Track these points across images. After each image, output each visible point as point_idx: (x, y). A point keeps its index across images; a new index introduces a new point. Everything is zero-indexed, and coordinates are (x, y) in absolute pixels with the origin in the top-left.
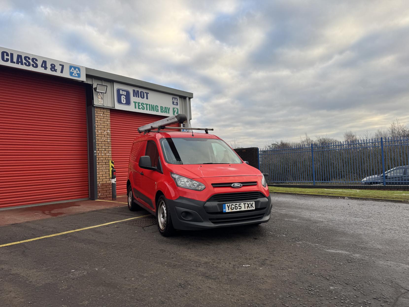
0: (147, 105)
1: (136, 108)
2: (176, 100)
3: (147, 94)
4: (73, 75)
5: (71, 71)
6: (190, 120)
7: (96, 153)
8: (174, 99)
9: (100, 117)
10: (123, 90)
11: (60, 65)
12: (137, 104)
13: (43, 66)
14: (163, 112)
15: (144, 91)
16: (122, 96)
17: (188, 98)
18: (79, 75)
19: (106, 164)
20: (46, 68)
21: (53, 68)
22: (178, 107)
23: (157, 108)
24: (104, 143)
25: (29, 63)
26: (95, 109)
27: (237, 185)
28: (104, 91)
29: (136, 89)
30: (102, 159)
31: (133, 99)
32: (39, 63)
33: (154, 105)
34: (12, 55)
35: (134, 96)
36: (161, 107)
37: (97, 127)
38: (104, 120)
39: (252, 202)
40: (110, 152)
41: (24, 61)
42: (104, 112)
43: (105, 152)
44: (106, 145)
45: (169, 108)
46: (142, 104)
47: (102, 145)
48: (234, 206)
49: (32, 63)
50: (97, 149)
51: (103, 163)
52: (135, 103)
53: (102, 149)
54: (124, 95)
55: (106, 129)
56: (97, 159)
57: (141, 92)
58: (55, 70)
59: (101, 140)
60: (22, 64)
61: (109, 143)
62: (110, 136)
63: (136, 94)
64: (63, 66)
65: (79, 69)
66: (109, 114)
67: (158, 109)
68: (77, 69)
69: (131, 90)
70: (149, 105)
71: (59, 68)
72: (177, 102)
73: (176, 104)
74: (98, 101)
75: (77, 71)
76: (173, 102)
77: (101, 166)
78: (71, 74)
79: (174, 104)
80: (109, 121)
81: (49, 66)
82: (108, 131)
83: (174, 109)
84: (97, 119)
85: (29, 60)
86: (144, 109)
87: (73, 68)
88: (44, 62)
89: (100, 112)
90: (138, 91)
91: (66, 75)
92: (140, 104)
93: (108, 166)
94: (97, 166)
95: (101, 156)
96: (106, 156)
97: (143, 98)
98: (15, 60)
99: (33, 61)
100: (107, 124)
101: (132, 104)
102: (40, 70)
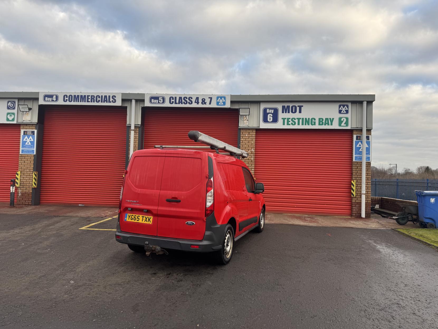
0: (299, 119)
1: (284, 124)
2: (346, 107)
3: (300, 107)
4: (220, 104)
5: (218, 101)
8: (341, 107)
9: (245, 137)
10: (270, 109)
11: (209, 98)
12: (286, 120)
13: (196, 101)
14: (322, 124)
15: (297, 105)
16: (269, 115)
17: (365, 104)
18: (224, 103)
20: (198, 103)
21: (204, 102)
22: (349, 115)
23: (313, 121)
25: (186, 101)
26: (242, 131)
28: (248, 113)
29: (286, 105)
31: (281, 115)
32: (193, 100)
33: (309, 119)
34: (176, 98)
35: (283, 112)
36: (320, 119)
37: (242, 147)
38: (249, 140)
40: (253, 170)
41: (183, 101)
42: (249, 132)
44: (249, 163)
45: (333, 119)
46: (292, 119)
49: (188, 101)
52: (284, 119)
54: (271, 113)
55: (251, 148)
57: (292, 107)
58: (205, 103)
60: (182, 103)
61: (252, 161)
62: (254, 155)
63: (285, 110)
64: (211, 98)
65: (225, 98)
66: (255, 133)
67: (315, 123)
68: (223, 99)
69: (279, 107)
70: (303, 119)
71: (208, 101)
72: (347, 109)
73: (346, 112)
74: (243, 123)
75: (223, 100)
76: (340, 112)
78: (218, 103)
79: (342, 112)
80: (254, 140)
81: (200, 101)
82: (252, 150)
83: (340, 119)
84: (242, 139)
85: (186, 100)
86: (295, 124)
87: (219, 99)
88: (197, 98)
89: (246, 133)
90: (288, 107)
91: (214, 105)
92: (290, 120)
97: (295, 112)
98: (177, 102)
99: (189, 100)
100: (252, 143)
101: (280, 121)
102: (194, 105)
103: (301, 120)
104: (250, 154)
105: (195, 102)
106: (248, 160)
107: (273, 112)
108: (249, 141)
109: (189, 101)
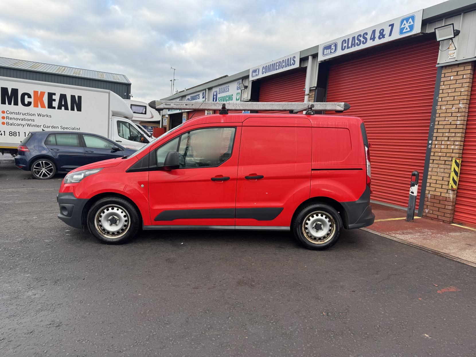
7: (431, 144)
9: (449, 83)
19: (445, 164)
24: (449, 127)
26: (443, 71)
30: (440, 154)
37: (441, 101)
38: (457, 86)
40: (457, 143)
42: (457, 71)
43: (448, 143)
44: (452, 131)
47: (444, 131)
50: (434, 138)
51: (440, 162)
53: (443, 138)
55: (457, 102)
56: (432, 154)
58: (384, 36)
59: (445, 123)
61: (458, 127)
62: (464, 114)
66: (470, 72)
74: (447, 56)
77: (436, 166)
80: (467, 85)
82: (461, 105)
84: (443, 86)
89: (451, 74)
93: (449, 167)
94: (430, 165)
95: (439, 150)
96: (448, 151)
100: (461, 92)
104: (454, 114)
106: (450, 124)
108: (455, 88)
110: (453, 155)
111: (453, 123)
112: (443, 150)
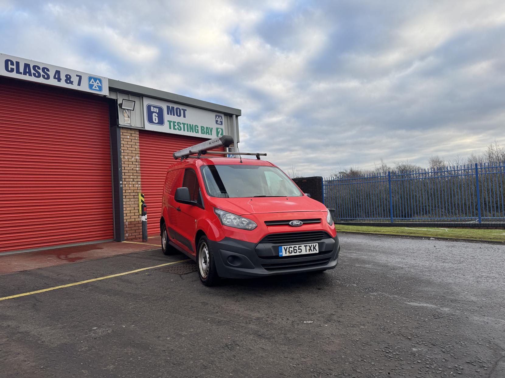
0: (184, 124)
1: (170, 128)
2: (220, 118)
3: (184, 111)
4: (94, 88)
5: (91, 83)
6: (237, 143)
7: (122, 184)
8: (217, 117)
9: (127, 140)
10: (154, 107)
11: (77, 76)
12: (172, 124)
13: (57, 77)
14: (204, 133)
15: (181, 107)
16: (154, 114)
17: (235, 116)
18: (100, 88)
19: (134, 198)
20: (59, 80)
21: (68, 79)
22: (223, 127)
23: (197, 128)
25: (39, 73)
26: (121, 130)
27: (296, 222)
28: (131, 108)
29: (171, 105)
30: (129, 191)
31: (167, 117)
32: (52, 74)
33: (193, 125)
34: (18, 63)
35: (168, 114)
36: (202, 127)
37: (124, 152)
38: (132, 143)
39: (315, 244)
40: (139, 183)
41: (33, 71)
42: (131, 134)
43: (134, 183)
44: (134, 174)
45: (212, 128)
46: (178, 123)
47: (129, 174)
48: (292, 249)
49: (42, 73)
50: (123, 180)
51: (131, 197)
52: (170, 122)
53: (129, 180)
54: (156, 112)
55: (134, 155)
56: (124, 191)
57: (177, 109)
58: (71, 83)
59: (129, 168)
60: (30, 75)
61: (138, 172)
62: (140, 163)
63: (171, 111)
64: (80, 77)
65: (100, 81)
66: (138, 136)
67: (198, 130)
68: (98, 81)
69: (164, 106)
70: (187, 124)
71: (75, 79)
72: (221, 120)
73: (221, 123)
74: (123, 120)
75: (98, 83)
76: (217, 121)
77: (128, 200)
78: (91, 86)
79: (218, 123)
80: (138, 144)
81: (63, 78)
82: (137, 157)
83: (217, 129)
84: (123, 142)
85: (38, 70)
86: (181, 130)
87: (92, 80)
88: (58, 72)
89: (127, 134)
90: (173, 108)
91: (84, 88)
92: (176, 124)
93: (137, 200)
94: (124, 199)
95: (128, 188)
96: (135, 188)
97: (180, 116)
98: (22, 70)
99: (43, 71)
100: (136, 148)
101: (166, 123)
102: (52, 82)
103: (186, 126)
104: (134, 163)
105: (55, 78)
106: (133, 170)
107: (157, 112)
108: (132, 145)
109: (44, 74)
110: (138, 191)
111: (134, 169)
112: (131, 188)
